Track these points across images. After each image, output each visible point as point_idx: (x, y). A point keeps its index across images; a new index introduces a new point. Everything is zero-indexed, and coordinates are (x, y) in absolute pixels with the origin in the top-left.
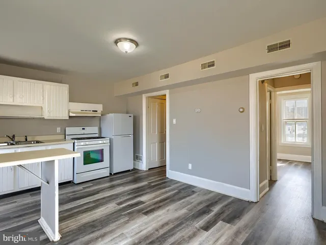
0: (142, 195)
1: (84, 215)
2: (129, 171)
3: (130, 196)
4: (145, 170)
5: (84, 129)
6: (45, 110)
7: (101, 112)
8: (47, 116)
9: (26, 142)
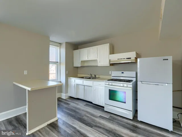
5: (123, 73)
6: (98, 61)
7: (134, 58)
8: (99, 65)
9: (95, 77)
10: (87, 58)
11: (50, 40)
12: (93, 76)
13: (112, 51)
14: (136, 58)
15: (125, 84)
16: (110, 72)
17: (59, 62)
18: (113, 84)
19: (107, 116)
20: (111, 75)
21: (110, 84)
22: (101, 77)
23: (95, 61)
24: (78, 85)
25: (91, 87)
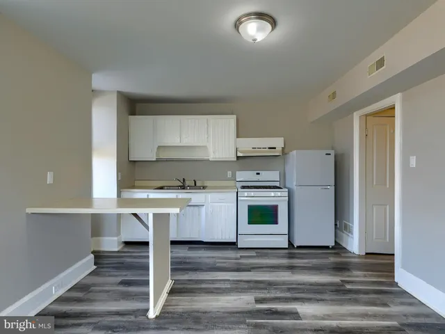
0: (309, 300)
1: (210, 297)
2: (327, 247)
3: (288, 295)
4: (357, 253)
5: (259, 174)
6: (210, 150)
7: (281, 149)
8: (212, 157)
9: (195, 187)
12: (190, 183)
16: (229, 173)
19: (253, 253)
22: (207, 183)
23: (202, 148)
25: (196, 208)
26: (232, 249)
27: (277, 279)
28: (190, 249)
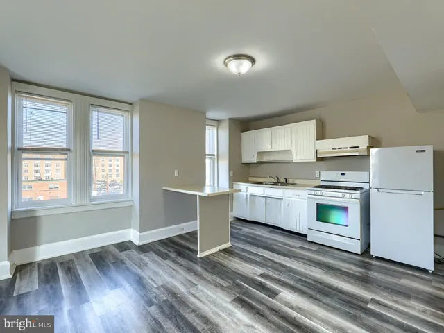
5: (344, 174)
6: (294, 153)
7: (366, 147)
8: (295, 159)
9: (286, 183)
10: (270, 146)
11: (207, 117)
12: (282, 180)
13: (321, 135)
14: (370, 147)
15: (347, 194)
16: (317, 173)
17: (216, 154)
18: (324, 193)
19: (315, 248)
20: (318, 179)
21: (319, 193)
22: (297, 181)
23: (288, 152)
24: (253, 196)
25: (279, 200)
26: (302, 240)
27: (311, 273)
28: (270, 232)
